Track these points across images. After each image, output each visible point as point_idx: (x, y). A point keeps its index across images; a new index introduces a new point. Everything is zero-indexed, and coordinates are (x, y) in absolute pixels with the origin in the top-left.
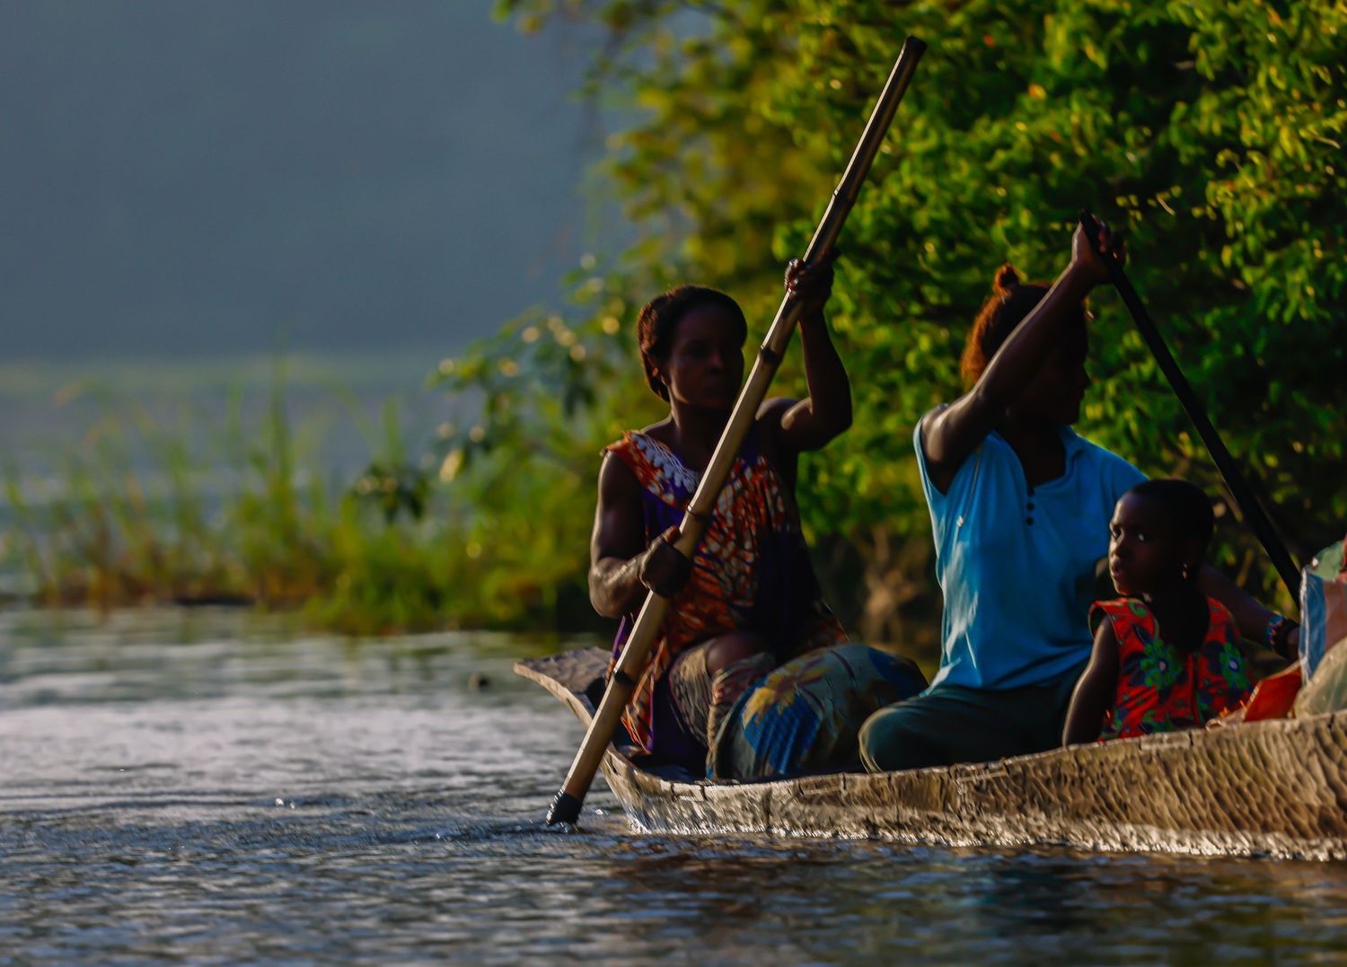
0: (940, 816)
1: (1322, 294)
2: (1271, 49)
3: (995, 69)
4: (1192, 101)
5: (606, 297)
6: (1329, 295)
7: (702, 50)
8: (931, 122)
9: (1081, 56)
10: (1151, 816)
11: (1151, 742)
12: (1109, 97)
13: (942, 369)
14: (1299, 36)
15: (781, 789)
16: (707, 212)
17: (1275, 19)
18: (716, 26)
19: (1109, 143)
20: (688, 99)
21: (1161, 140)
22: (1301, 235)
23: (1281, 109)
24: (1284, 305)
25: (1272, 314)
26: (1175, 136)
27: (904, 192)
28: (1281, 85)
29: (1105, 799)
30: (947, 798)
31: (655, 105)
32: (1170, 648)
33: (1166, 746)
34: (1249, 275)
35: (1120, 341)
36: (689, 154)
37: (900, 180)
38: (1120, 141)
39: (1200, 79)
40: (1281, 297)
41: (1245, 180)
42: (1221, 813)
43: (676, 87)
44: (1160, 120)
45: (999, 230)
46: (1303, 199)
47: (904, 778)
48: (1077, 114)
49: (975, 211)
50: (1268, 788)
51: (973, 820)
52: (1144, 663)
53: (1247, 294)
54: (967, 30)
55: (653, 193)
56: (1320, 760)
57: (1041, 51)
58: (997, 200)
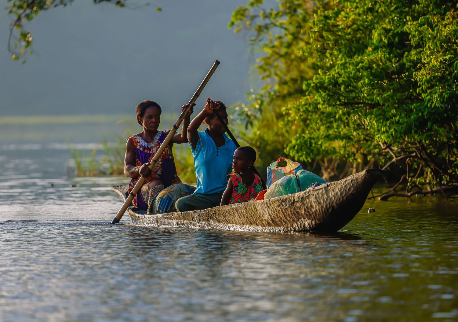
0: (192, 222)
1: (442, 100)
2: (429, 39)
3: (359, 43)
4: (409, 51)
5: (256, 99)
6: (443, 100)
7: (280, 38)
8: (343, 56)
9: (381, 40)
10: (234, 222)
11: (234, 205)
12: (388, 50)
13: (344, 118)
14: (437, 36)
15: (160, 215)
16: (281, 78)
17: (431, 31)
18: (283, 32)
19: (388, 62)
20: (277, 50)
21: (401, 62)
22: (437, 86)
23: (432, 54)
24: (432, 103)
25: (429, 105)
26: (405, 61)
27: (336, 74)
28: (432, 48)
29: (225, 218)
30: (193, 218)
31: (268, 51)
32: (245, 184)
33: (237, 206)
34: (423, 95)
35: (390, 111)
36: (276, 64)
37: (335, 70)
38: (391, 61)
39: (412, 46)
40: (431, 101)
41: (423, 71)
42: (248, 221)
43: (273, 47)
44: (401, 56)
45: (360, 84)
46: (437, 76)
47: (184, 213)
48: (380, 54)
49: (354, 78)
50: (257, 215)
51: (198, 223)
52: (238, 188)
53: (422, 100)
54: (352, 33)
55: (267, 73)
56: (267, 210)
57: (371, 39)
58: (359, 76)
